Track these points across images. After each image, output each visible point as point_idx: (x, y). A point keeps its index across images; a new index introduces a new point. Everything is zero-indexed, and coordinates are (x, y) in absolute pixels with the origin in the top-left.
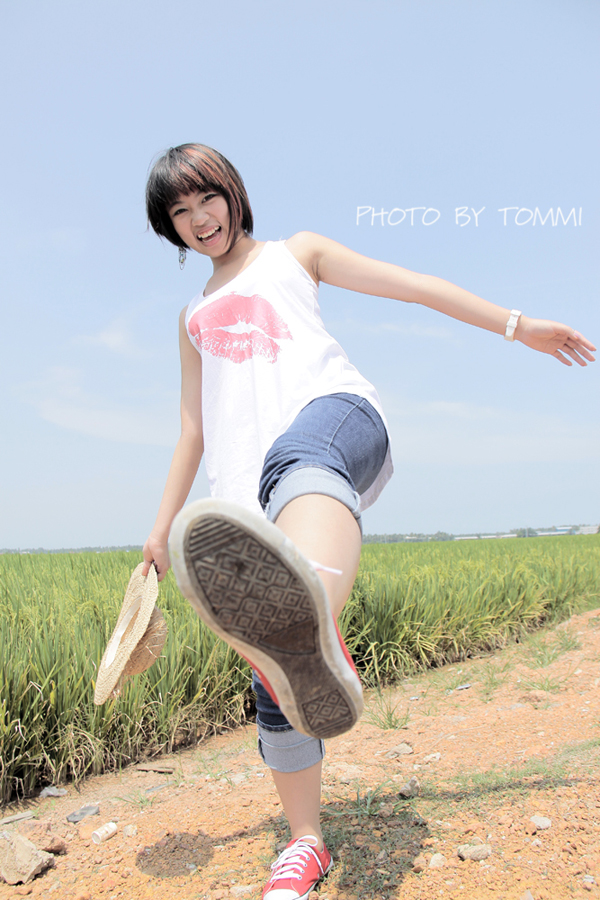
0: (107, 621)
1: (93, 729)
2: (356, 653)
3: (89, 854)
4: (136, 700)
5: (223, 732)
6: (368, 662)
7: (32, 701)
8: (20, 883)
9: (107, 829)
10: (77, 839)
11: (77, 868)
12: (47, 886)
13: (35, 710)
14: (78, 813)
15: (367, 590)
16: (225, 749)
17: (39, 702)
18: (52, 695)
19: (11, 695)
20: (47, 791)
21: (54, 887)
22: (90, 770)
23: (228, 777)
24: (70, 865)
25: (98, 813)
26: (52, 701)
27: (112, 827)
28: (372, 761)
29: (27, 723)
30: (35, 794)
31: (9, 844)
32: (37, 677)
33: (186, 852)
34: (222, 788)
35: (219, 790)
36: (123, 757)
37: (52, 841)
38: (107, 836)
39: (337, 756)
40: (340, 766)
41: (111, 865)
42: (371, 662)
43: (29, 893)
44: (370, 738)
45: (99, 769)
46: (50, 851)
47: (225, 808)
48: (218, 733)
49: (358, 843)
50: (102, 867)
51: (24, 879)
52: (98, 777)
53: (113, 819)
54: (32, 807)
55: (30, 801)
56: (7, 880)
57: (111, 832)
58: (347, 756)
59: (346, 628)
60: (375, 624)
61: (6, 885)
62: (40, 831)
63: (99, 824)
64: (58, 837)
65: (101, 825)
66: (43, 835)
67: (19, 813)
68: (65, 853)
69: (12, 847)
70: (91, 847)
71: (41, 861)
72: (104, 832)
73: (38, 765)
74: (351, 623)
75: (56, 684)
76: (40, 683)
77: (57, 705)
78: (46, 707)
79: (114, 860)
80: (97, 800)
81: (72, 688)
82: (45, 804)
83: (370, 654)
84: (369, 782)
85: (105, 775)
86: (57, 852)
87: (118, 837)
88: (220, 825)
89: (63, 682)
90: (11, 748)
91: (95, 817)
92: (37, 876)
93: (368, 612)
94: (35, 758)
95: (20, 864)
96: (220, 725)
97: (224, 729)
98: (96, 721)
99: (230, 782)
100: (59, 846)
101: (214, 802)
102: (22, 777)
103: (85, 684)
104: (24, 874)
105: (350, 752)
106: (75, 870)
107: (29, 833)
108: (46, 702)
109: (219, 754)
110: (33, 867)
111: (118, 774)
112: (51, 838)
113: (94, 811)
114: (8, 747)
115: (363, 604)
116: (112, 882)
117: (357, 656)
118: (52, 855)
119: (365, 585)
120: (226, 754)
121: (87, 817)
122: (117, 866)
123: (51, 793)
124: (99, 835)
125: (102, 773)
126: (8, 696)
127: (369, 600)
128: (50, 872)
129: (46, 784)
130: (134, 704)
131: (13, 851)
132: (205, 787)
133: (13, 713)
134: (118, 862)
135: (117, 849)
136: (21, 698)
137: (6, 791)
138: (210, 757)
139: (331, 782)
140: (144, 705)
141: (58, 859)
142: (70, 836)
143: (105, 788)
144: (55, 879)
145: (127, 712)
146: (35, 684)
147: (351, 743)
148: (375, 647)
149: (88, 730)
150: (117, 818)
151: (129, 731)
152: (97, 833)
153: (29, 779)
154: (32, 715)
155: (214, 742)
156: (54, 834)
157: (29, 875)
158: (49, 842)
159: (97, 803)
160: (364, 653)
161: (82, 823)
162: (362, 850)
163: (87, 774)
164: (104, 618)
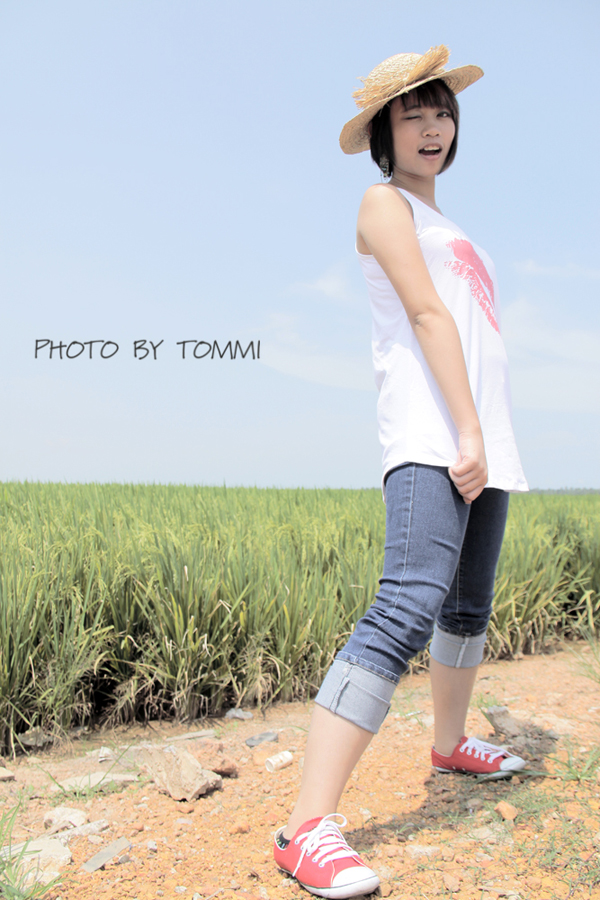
0: (304, 546)
1: (283, 656)
2: (568, 601)
3: (260, 781)
4: (329, 630)
5: (420, 672)
6: (581, 611)
7: (222, 620)
8: (184, 800)
9: (281, 758)
10: (251, 764)
11: (245, 794)
12: (209, 808)
13: (225, 630)
14: (257, 737)
15: (585, 535)
16: (421, 690)
17: (229, 623)
18: (242, 616)
19: (201, 614)
20: (232, 712)
21: (216, 811)
22: (278, 697)
23: (419, 717)
24: (238, 790)
25: (276, 740)
26: (242, 624)
27: (287, 756)
28: (585, 717)
29: (216, 642)
30: (221, 715)
31: (175, 759)
32: (228, 598)
33: (362, 795)
34: (411, 729)
35: (407, 731)
36: (312, 687)
37: (223, 763)
38: (281, 765)
39: (544, 708)
40: (547, 718)
41: (279, 797)
42: (585, 613)
43: (190, 812)
44: (582, 692)
45: (287, 696)
46: (218, 773)
47: (412, 751)
48: (415, 672)
49: (569, 814)
50: (270, 798)
51: (188, 797)
52: (286, 704)
53: (291, 748)
54: (217, 726)
55: (216, 720)
56: (172, 794)
57: (285, 761)
58: (556, 708)
59: (559, 574)
60: (591, 572)
61: (171, 799)
62: (210, 751)
63: (275, 751)
64: (230, 761)
65: (277, 753)
66: (213, 755)
67: (203, 730)
68: (236, 777)
69: (178, 762)
70: (264, 775)
71: (205, 781)
72: (278, 760)
73: (224, 685)
74: (565, 569)
75: (247, 606)
76: (231, 604)
77: (247, 628)
78: (236, 628)
79: (283, 791)
80: (282, 727)
81: (263, 611)
82: (229, 725)
83: (584, 603)
84: (582, 740)
85: (291, 704)
86: (225, 774)
87: (293, 767)
88: (403, 769)
89: (256, 603)
90: (199, 666)
91: (273, 744)
92: (201, 796)
93: (584, 558)
94: (222, 678)
95: (184, 781)
96: (418, 664)
97: (421, 669)
98: (286, 647)
99: (421, 723)
100: (230, 769)
101: (400, 743)
102: (209, 696)
103: (277, 609)
104: (188, 792)
105: (559, 705)
106: (242, 796)
107: (200, 751)
108: (236, 623)
109: (412, 694)
110: (198, 787)
111: (307, 704)
112: (221, 760)
113: (272, 737)
114: (195, 665)
115: (579, 549)
116: (275, 816)
117: (569, 604)
118: (219, 777)
119: (583, 529)
120: (420, 694)
121: (264, 743)
122: (284, 799)
123: (237, 715)
124: (274, 763)
125: (290, 701)
126: (196, 612)
127: (586, 544)
128: (216, 794)
129: (233, 705)
130: (327, 633)
131: (178, 767)
132: (393, 726)
133: (202, 631)
134: (286, 795)
135: (289, 780)
136: (210, 616)
137: (193, 708)
138: (403, 696)
139: (536, 736)
140: (337, 636)
141: (226, 782)
142: (244, 760)
143: (291, 717)
144: (218, 803)
145: (319, 641)
146: (226, 605)
147: (560, 695)
148: (592, 596)
149: (278, 656)
150: (294, 748)
151: (320, 661)
152: (270, 760)
153: (216, 698)
154: (222, 634)
155: (409, 681)
156: (225, 756)
157: (193, 793)
158: (219, 763)
159: (281, 730)
160: (578, 601)
161: (258, 748)
162: (575, 823)
163: (274, 701)
164: (302, 542)
